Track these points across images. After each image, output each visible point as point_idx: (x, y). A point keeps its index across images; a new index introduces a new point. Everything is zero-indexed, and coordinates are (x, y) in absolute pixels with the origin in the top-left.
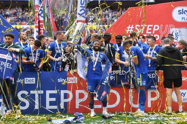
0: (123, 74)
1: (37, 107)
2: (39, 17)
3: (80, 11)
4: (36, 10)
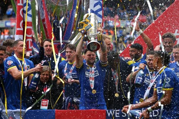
0: (154, 116)
2: (23, 15)
4: (19, 4)
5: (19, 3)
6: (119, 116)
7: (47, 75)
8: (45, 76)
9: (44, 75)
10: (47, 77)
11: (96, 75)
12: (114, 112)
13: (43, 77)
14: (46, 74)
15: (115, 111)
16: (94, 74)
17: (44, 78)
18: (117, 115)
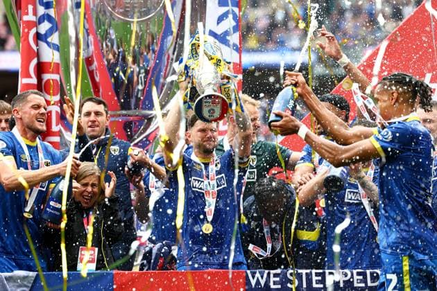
0: (370, 284)
2: (37, 45)
3: (218, 23)
4: (25, 18)
5: (27, 14)
6: (279, 286)
7: (93, 185)
8: (89, 189)
9: (86, 185)
10: (92, 191)
11: (221, 185)
12: (265, 275)
13: (85, 191)
14: (91, 183)
15: (269, 274)
16: (214, 182)
17: (85, 194)
18: (275, 283)
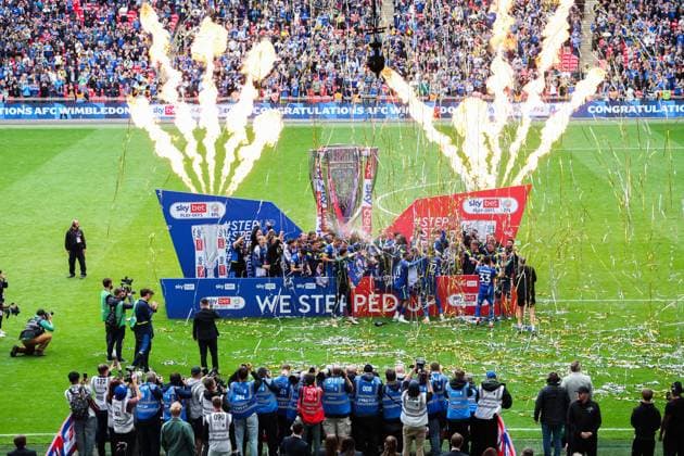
1: (317, 310)
